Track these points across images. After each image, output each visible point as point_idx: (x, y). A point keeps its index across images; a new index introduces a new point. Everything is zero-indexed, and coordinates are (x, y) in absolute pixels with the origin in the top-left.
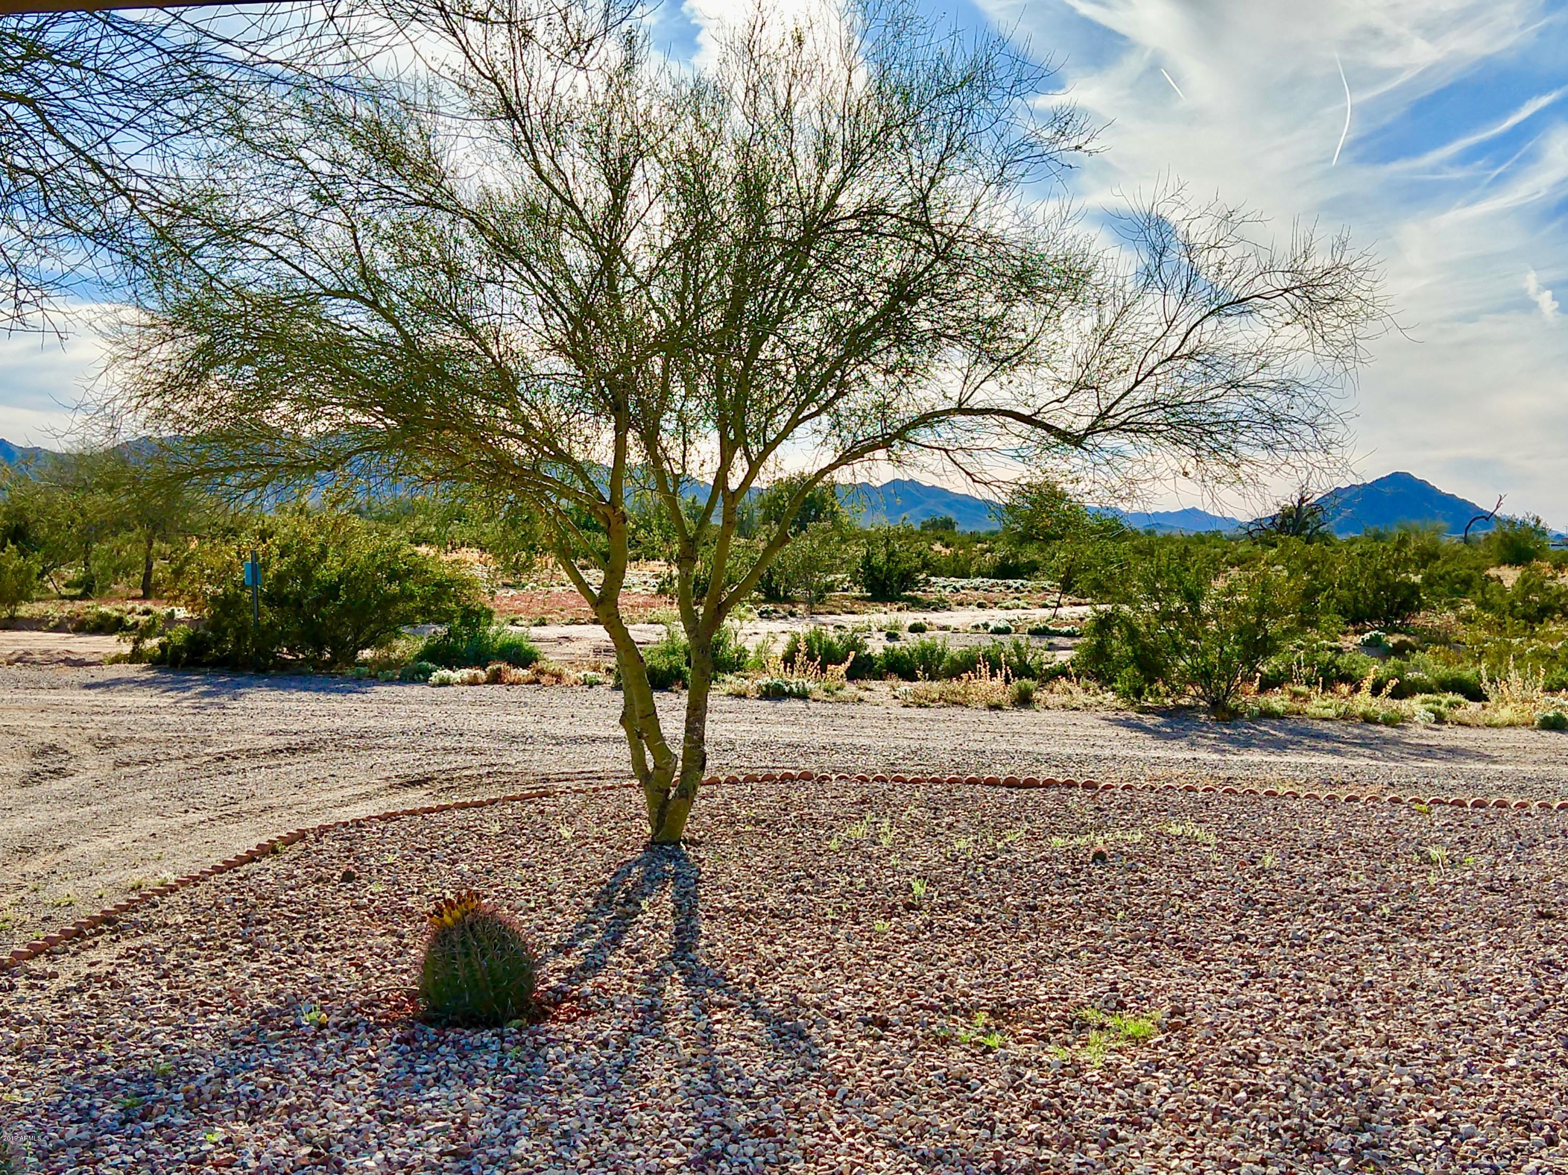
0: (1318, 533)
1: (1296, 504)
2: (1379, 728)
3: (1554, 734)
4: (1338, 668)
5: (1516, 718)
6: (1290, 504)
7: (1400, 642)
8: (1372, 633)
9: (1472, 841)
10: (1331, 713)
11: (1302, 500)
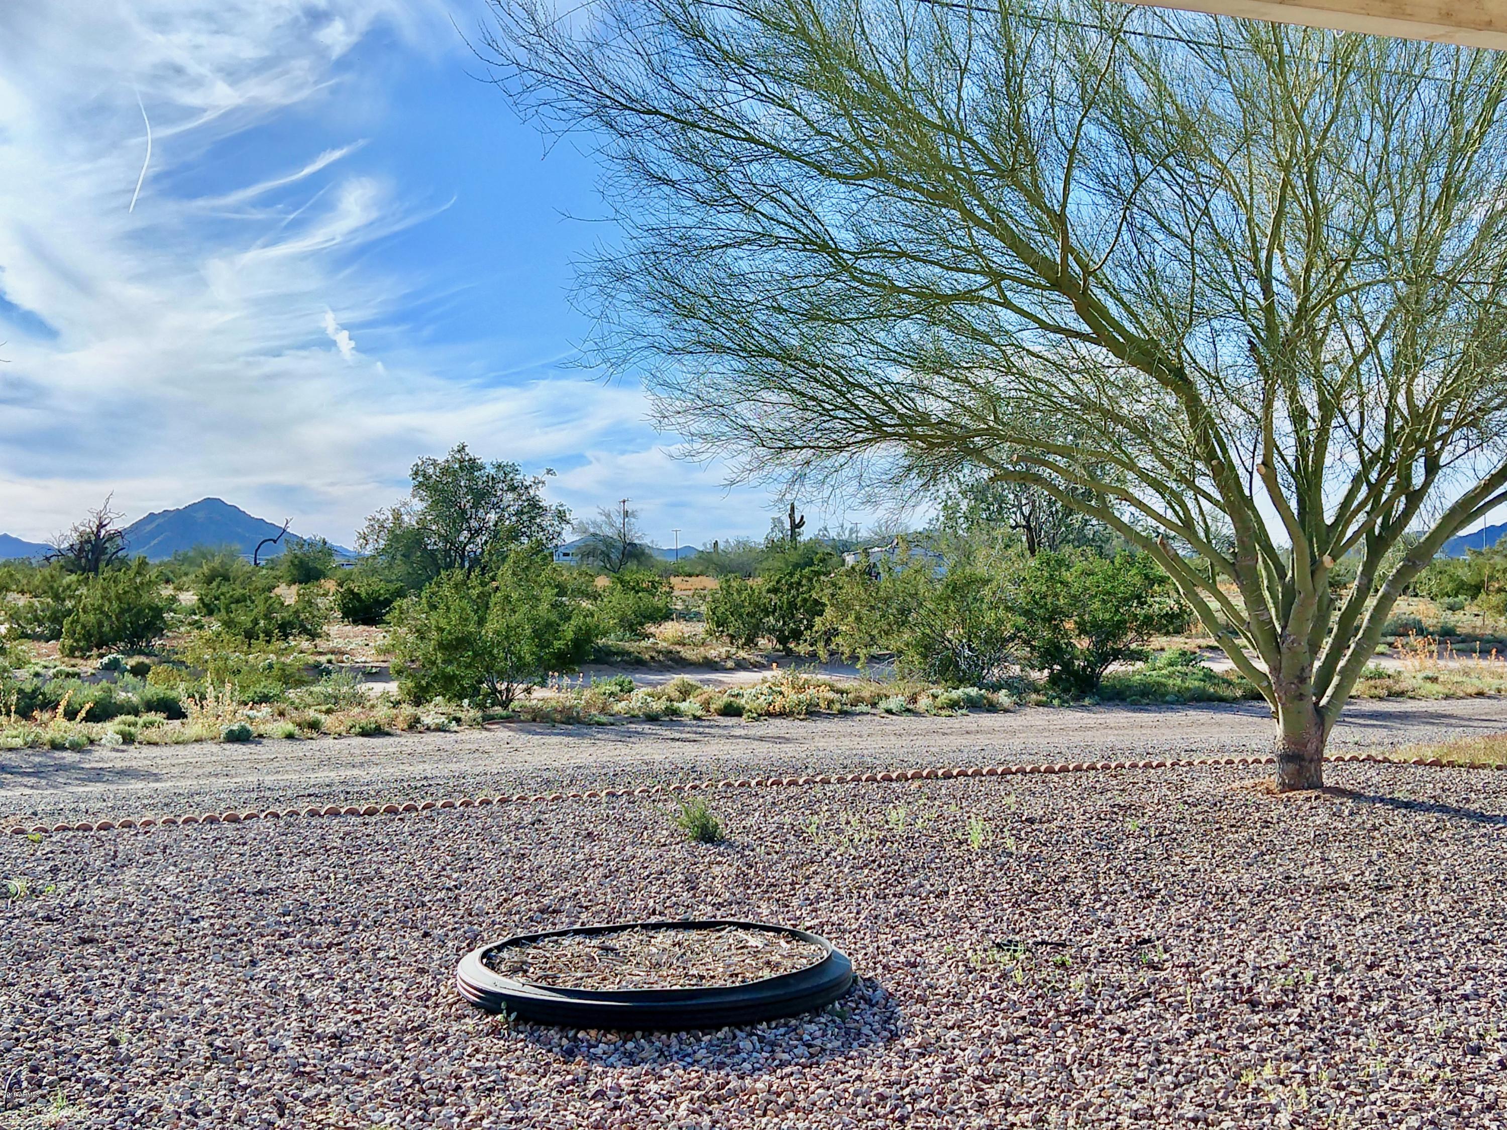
0: (117, 558)
1: (95, 529)
2: (65, 754)
3: (236, 746)
4: (43, 694)
5: (205, 734)
6: (88, 530)
7: (138, 664)
8: (111, 656)
9: (63, 869)
10: (19, 742)
11: (101, 526)
